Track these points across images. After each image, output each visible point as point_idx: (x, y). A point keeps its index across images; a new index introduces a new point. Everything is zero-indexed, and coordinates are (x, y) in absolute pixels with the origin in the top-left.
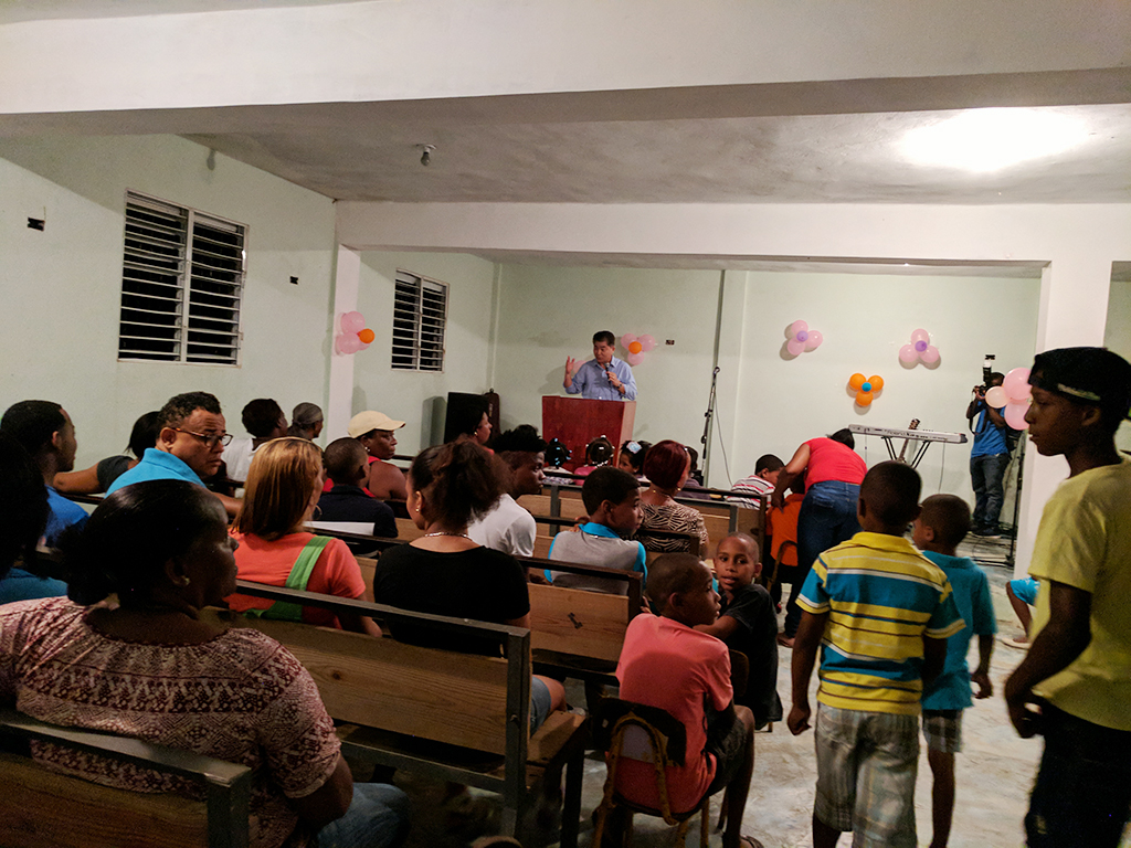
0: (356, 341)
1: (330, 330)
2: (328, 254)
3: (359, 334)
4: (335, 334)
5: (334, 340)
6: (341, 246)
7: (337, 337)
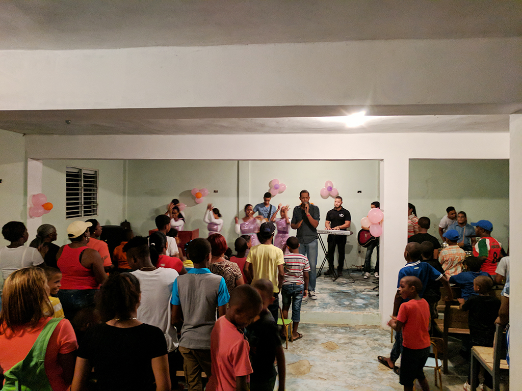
0: (41, 210)
1: (25, 205)
2: (22, 164)
3: (43, 206)
4: (28, 206)
5: (28, 210)
6: (29, 159)
7: (30, 208)
